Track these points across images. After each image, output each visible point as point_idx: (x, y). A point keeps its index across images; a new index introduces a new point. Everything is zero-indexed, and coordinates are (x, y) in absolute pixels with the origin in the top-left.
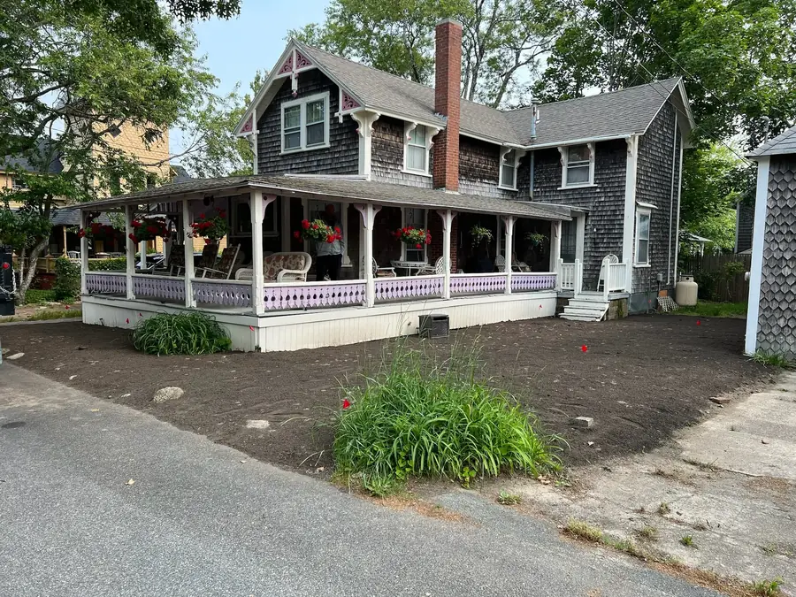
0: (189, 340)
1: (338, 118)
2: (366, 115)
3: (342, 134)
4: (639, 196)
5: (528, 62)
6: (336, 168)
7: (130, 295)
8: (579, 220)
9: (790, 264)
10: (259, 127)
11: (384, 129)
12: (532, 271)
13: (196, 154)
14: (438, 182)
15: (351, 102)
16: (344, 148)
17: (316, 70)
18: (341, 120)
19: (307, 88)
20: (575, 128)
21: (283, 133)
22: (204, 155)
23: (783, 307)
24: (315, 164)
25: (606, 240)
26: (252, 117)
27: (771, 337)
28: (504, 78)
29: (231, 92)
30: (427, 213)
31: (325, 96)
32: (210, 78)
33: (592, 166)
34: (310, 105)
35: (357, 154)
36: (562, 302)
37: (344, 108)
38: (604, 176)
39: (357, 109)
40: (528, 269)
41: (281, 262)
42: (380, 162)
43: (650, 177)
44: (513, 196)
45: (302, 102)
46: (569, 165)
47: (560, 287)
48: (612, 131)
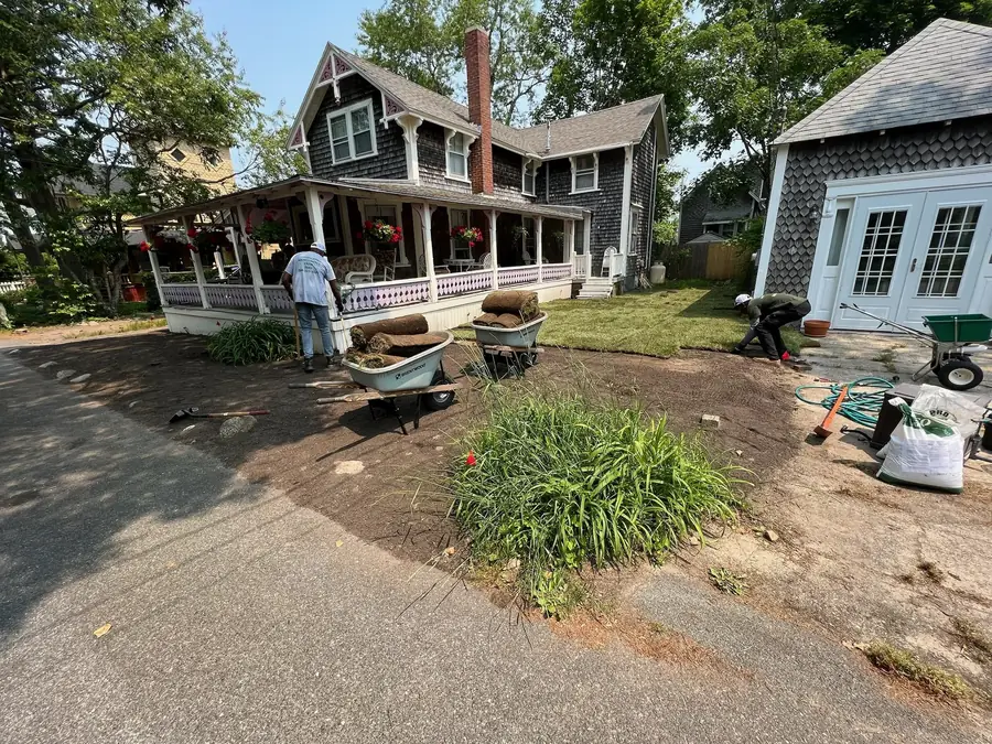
0: (266, 348)
1: (383, 124)
2: (410, 120)
3: (388, 142)
4: (633, 198)
5: (528, 91)
7: (206, 305)
8: (586, 219)
9: (797, 244)
10: (308, 139)
11: (427, 136)
12: (552, 263)
13: (255, 171)
14: (478, 188)
15: (395, 106)
16: (392, 155)
17: (356, 76)
18: (386, 127)
19: (350, 96)
20: (582, 140)
21: (332, 144)
22: (262, 173)
25: (606, 236)
26: (300, 130)
28: (509, 106)
29: (277, 110)
31: (368, 103)
32: (256, 97)
33: (596, 173)
34: (354, 114)
35: (405, 160)
36: (576, 287)
37: (388, 114)
38: (606, 182)
39: (402, 113)
41: (347, 265)
42: (426, 168)
43: (639, 182)
44: (533, 201)
45: (347, 111)
46: (577, 173)
47: (574, 275)
48: (613, 140)
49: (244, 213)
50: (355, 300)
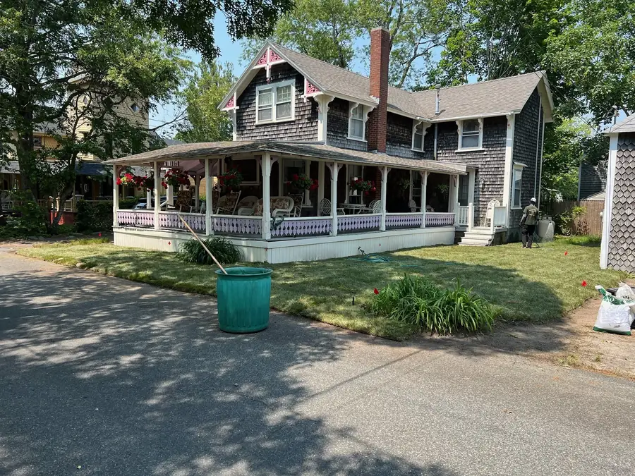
1: (303, 99)
2: (325, 97)
3: (305, 111)
4: (515, 157)
5: (423, 53)
6: (300, 136)
7: (157, 227)
8: (470, 175)
9: (631, 206)
10: (238, 104)
11: (336, 108)
12: (435, 212)
14: (372, 146)
15: (314, 88)
16: (306, 121)
17: (286, 64)
18: (305, 101)
19: (278, 76)
20: (468, 107)
21: (257, 109)
23: (626, 235)
24: (283, 132)
25: (491, 189)
26: (233, 97)
27: (618, 256)
30: (363, 168)
31: (291, 82)
33: (481, 135)
34: (279, 89)
35: (317, 126)
36: (459, 234)
37: (308, 92)
38: (490, 143)
39: (319, 93)
40: (432, 210)
42: (332, 132)
43: (523, 144)
44: (421, 156)
45: (273, 87)
46: (464, 134)
47: (457, 223)
48: (497, 110)
49: (209, 164)
50: (282, 229)
